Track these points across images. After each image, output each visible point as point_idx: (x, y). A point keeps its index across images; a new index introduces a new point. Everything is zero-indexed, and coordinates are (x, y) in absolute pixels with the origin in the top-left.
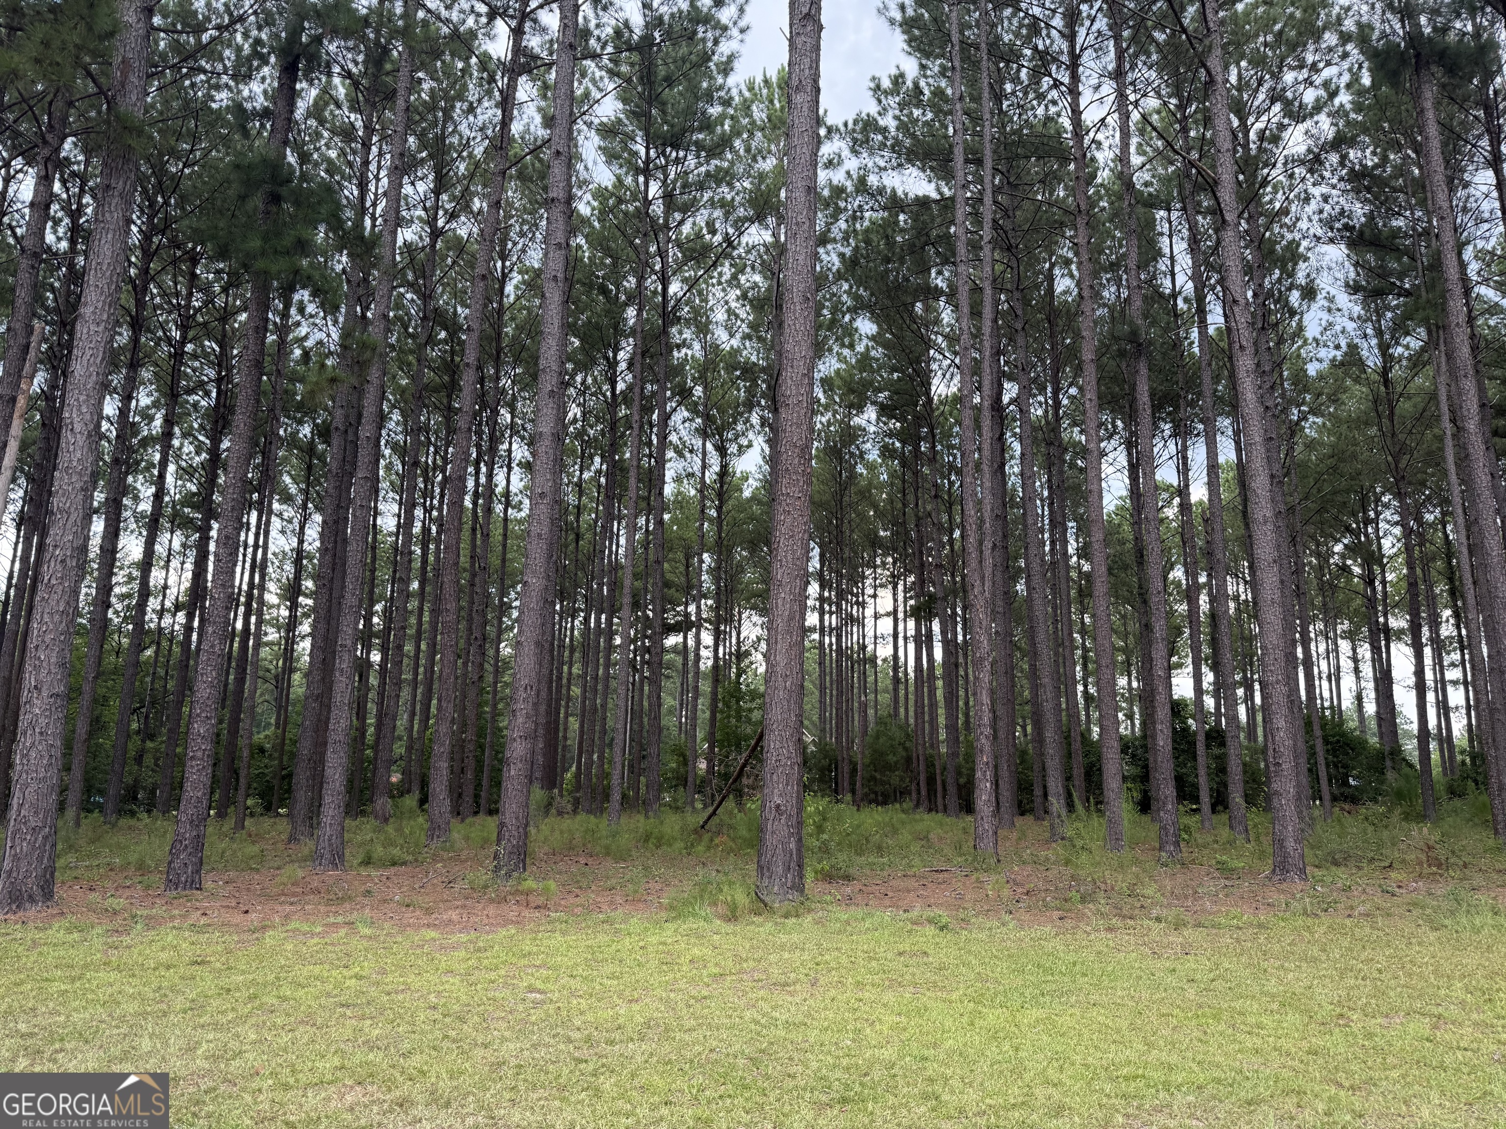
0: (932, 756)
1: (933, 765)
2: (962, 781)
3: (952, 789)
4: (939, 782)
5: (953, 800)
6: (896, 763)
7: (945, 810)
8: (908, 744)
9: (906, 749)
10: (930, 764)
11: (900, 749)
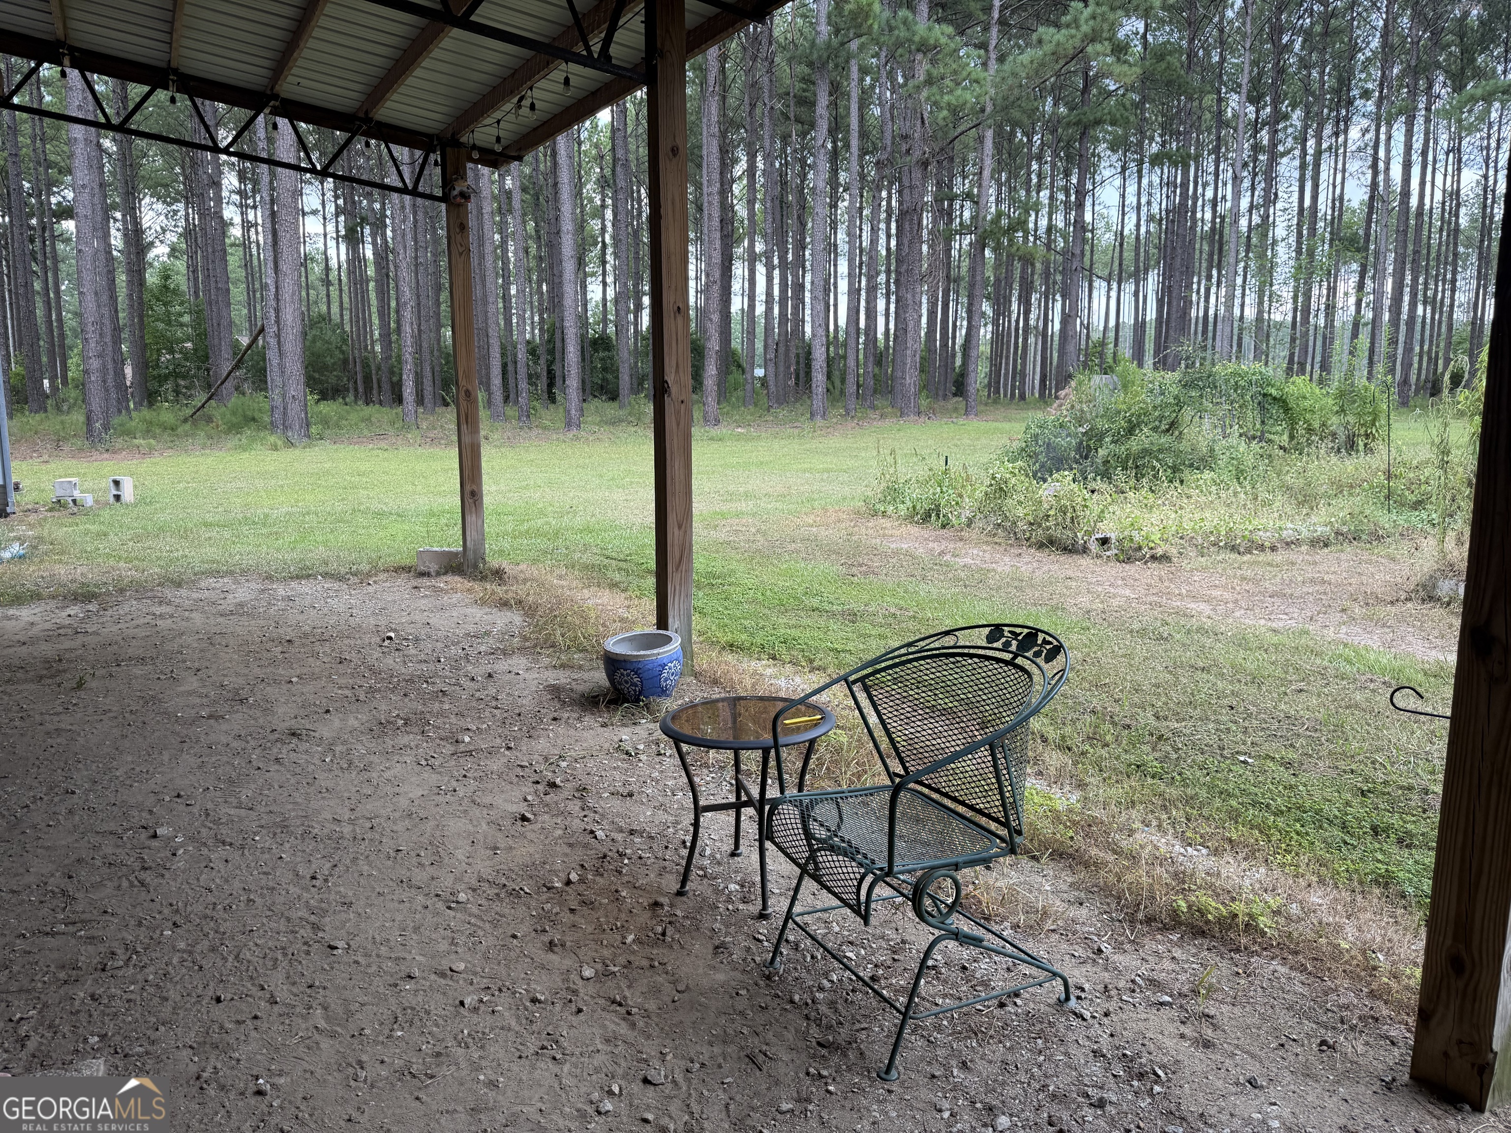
0: (367, 358)
1: (368, 366)
2: (395, 379)
3: (386, 386)
4: (375, 381)
5: (386, 396)
6: (334, 364)
7: (381, 403)
8: (344, 348)
9: (343, 352)
10: (366, 365)
11: (337, 352)
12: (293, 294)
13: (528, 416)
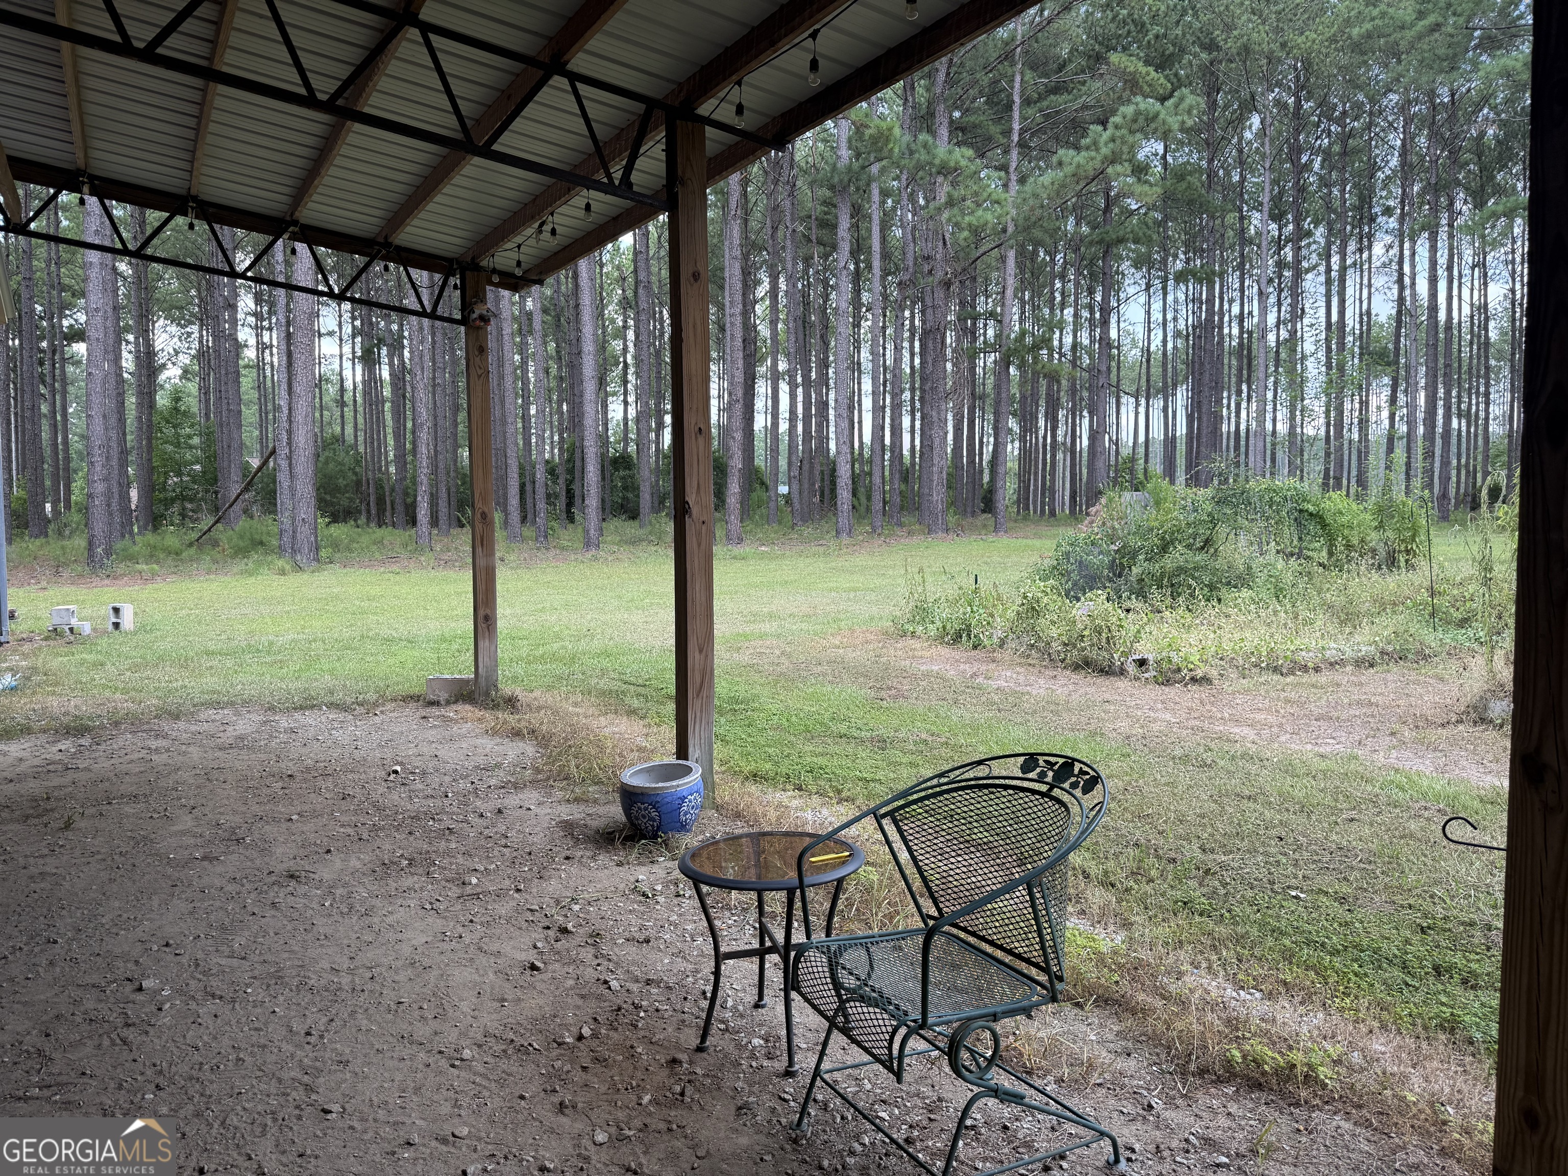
0: (380, 480)
1: (382, 487)
2: (409, 500)
3: (400, 508)
4: (388, 502)
5: (400, 517)
6: (346, 486)
7: (394, 525)
8: (358, 469)
9: (356, 474)
10: (379, 486)
11: (350, 474)
12: (306, 416)
13: (546, 537)
